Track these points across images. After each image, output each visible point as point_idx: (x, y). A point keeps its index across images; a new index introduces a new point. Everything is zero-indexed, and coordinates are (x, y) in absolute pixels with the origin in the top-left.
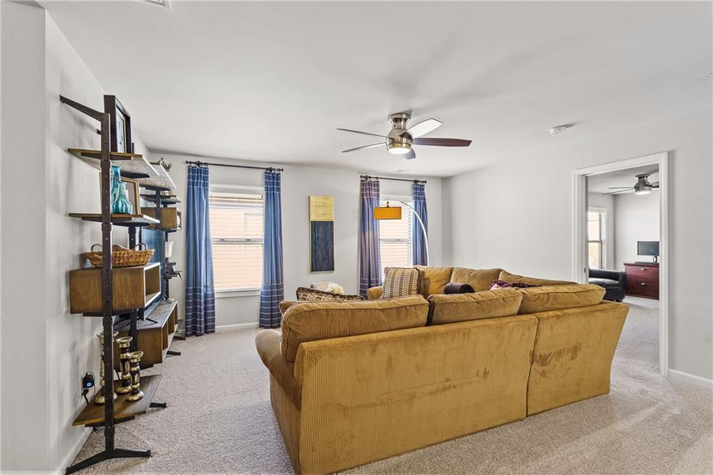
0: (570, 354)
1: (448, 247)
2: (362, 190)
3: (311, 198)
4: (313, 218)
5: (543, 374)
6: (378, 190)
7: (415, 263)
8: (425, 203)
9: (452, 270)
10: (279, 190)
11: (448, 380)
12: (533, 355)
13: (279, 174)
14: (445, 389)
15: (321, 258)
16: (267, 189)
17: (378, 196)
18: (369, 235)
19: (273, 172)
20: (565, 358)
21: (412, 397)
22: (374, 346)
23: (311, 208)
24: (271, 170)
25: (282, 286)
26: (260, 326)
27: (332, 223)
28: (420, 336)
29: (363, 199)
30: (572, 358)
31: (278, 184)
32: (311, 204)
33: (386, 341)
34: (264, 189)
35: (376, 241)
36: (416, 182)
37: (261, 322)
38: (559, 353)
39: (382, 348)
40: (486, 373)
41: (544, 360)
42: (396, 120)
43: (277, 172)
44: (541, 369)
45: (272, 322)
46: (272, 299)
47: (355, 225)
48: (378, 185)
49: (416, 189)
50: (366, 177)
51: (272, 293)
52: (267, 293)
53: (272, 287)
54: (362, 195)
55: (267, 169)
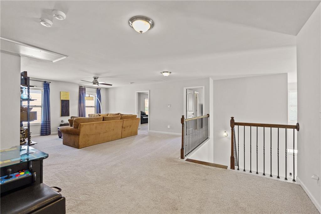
0: (129, 127)
1: (108, 108)
2: (80, 90)
3: (61, 92)
4: (62, 99)
5: (124, 130)
6: (85, 91)
7: (97, 113)
8: (100, 95)
9: (108, 114)
10: (49, 89)
11: (106, 131)
12: (122, 127)
13: (49, 84)
14: (106, 132)
15: (64, 112)
16: (44, 89)
17: (85, 92)
18: (82, 105)
19: (47, 83)
20: (128, 128)
21: (100, 133)
22: (93, 124)
23: (61, 95)
24: (46, 82)
25: (50, 121)
26: (41, 135)
27: (69, 100)
28: (102, 123)
29: (80, 93)
30: (130, 128)
31: (49, 87)
32: (61, 94)
33: (96, 123)
34: (43, 88)
35: (84, 107)
36: (97, 89)
37: (41, 134)
38: (127, 127)
39: (95, 124)
40: (113, 130)
41: (124, 128)
42: (95, 78)
43: (48, 83)
44: (124, 129)
45: (46, 133)
46: (46, 125)
47: (77, 102)
48: (85, 89)
49: (98, 91)
50: (81, 87)
51: (46, 124)
52: (44, 124)
53: (46, 122)
54: (80, 92)
55: (44, 82)
